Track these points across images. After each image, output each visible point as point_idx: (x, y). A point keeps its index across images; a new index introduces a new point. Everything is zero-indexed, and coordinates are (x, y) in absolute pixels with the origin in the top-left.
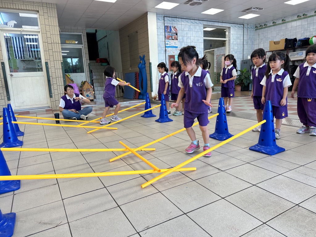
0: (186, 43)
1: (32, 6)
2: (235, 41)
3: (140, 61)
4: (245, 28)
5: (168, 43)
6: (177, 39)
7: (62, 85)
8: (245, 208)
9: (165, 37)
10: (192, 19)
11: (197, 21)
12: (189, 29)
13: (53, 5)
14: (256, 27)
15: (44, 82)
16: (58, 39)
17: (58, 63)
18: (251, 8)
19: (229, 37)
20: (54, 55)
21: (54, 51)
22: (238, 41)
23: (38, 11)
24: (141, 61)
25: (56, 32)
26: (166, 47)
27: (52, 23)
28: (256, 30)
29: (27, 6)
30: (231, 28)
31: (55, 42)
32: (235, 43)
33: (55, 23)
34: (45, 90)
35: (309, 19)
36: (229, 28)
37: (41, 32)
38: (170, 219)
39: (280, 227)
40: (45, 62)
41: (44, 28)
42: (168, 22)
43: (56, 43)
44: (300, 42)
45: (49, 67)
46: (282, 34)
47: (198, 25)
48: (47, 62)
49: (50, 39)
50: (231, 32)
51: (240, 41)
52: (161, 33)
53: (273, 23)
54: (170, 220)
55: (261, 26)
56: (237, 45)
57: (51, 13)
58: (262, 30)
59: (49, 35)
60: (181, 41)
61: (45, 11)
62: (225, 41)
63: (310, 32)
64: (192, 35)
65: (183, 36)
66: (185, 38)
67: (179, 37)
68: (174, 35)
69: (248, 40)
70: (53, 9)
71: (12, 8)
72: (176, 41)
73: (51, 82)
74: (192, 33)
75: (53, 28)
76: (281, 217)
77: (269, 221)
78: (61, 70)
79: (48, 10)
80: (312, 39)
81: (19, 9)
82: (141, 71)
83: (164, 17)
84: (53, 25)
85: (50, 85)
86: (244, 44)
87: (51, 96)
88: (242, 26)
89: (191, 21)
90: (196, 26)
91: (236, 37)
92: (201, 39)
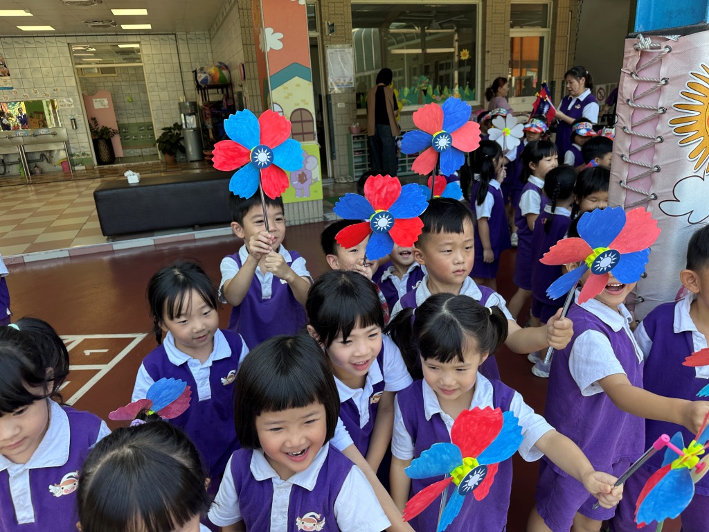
0: (31, 80)
2: (156, 66)
4: (180, 41)
6: (9, 75)
10: (37, 36)
11: (52, 39)
12: (34, 54)
22: (167, 66)
30: (143, 43)
32: (157, 71)
47: (55, 45)
51: (171, 67)
56: (163, 75)
60: (19, 76)
62: (141, 68)
64: (44, 64)
65: (22, 70)
66: (28, 72)
67: (14, 71)
69: (193, 64)
72: (8, 77)
74: (43, 60)
86: (184, 69)
88: (173, 37)
89: (36, 39)
90: (49, 49)
91: (159, 60)
92: (66, 70)
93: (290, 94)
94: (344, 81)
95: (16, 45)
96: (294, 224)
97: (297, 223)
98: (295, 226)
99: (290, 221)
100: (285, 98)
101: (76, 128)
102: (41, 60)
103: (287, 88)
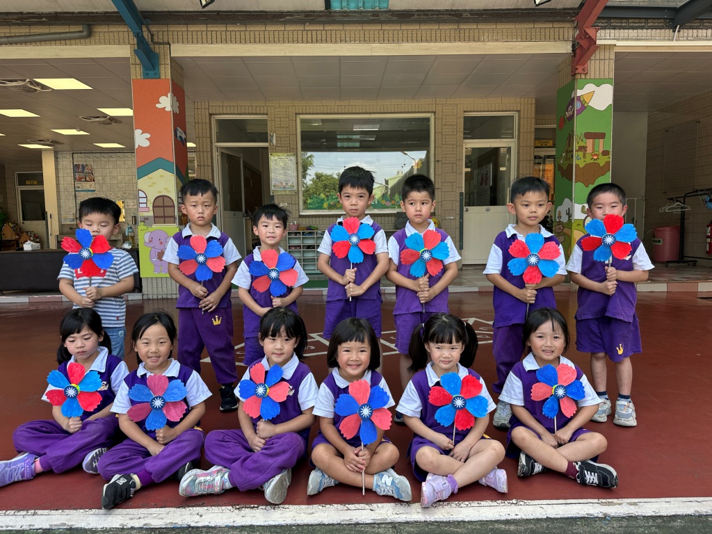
0: (108, 185)
5: (80, 185)
6: (94, 181)
9: (75, 179)
12: (114, 166)
26: (75, 191)
42: (80, 159)
47: (130, 159)
52: (68, 174)
60: (101, 182)
64: (120, 173)
65: (104, 177)
66: (108, 179)
67: (98, 178)
68: (88, 176)
72: (93, 183)
83: (73, 154)
89: (118, 154)
93: (155, 183)
94: (287, 184)
95: (103, 159)
96: (151, 298)
97: (155, 297)
98: (153, 299)
99: (148, 295)
100: (149, 186)
101: (135, 223)
102: (118, 170)
103: (151, 178)
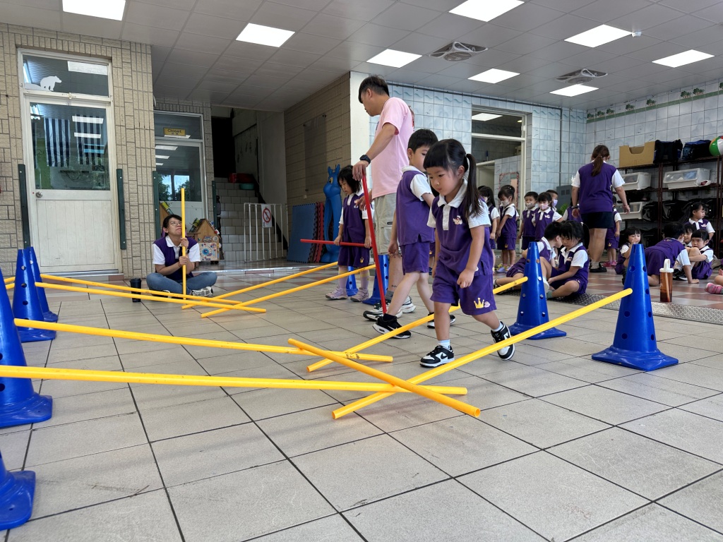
1: (98, 48)
2: (541, 143)
3: (329, 178)
4: (563, 117)
7: (149, 223)
8: (599, 470)
10: (447, 92)
11: (459, 98)
12: (440, 113)
13: (143, 47)
14: (588, 116)
15: (109, 214)
16: (148, 120)
17: (144, 173)
18: (580, 71)
19: (529, 135)
20: (138, 154)
21: (138, 145)
22: (550, 143)
23: (110, 59)
24: (332, 179)
25: (146, 105)
27: (140, 84)
28: (588, 122)
29: (88, 46)
30: (534, 115)
31: (142, 126)
32: (541, 148)
33: (145, 85)
34: (111, 233)
35: (709, 100)
36: (530, 115)
37: (112, 103)
38: (417, 486)
39: (694, 510)
40: (117, 170)
41: (121, 94)
43: (146, 129)
44: (688, 149)
45: (125, 180)
46: (647, 131)
47: (460, 105)
48: (121, 170)
49: (132, 119)
50: (534, 124)
51: (553, 144)
53: (627, 107)
54: (416, 489)
55: (599, 113)
56: (545, 152)
57: (139, 65)
58: (603, 122)
59: (129, 111)
61: (126, 57)
62: (519, 143)
63: (711, 127)
64: (447, 126)
69: (571, 144)
70: (144, 55)
71: (55, 48)
73: (127, 214)
74: (447, 122)
75: (140, 96)
76: (691, 490)
77: (664, 497)
78: (151, 189)
79: (133, 57)
80: (716, 142)
81: (68, 52)
82: (329, 201)
84: (140, 88)
85: (125, 221)
86: (562, 151)
87: (123, 247)
88: (559, 112)
90: (455, 108)
91: (545, 136)
92: (465, 136)
102: (445, 120)
